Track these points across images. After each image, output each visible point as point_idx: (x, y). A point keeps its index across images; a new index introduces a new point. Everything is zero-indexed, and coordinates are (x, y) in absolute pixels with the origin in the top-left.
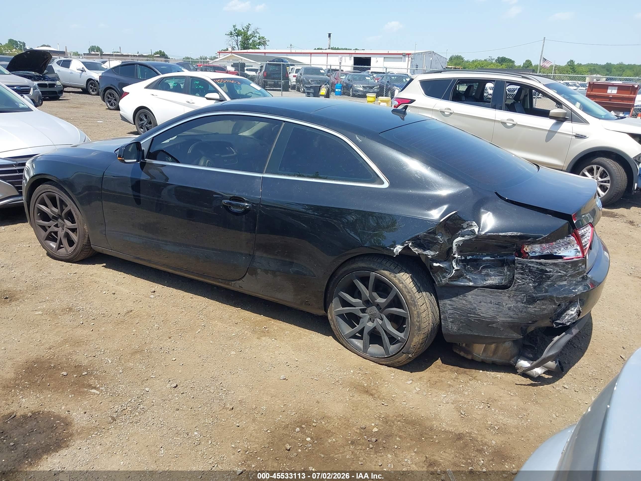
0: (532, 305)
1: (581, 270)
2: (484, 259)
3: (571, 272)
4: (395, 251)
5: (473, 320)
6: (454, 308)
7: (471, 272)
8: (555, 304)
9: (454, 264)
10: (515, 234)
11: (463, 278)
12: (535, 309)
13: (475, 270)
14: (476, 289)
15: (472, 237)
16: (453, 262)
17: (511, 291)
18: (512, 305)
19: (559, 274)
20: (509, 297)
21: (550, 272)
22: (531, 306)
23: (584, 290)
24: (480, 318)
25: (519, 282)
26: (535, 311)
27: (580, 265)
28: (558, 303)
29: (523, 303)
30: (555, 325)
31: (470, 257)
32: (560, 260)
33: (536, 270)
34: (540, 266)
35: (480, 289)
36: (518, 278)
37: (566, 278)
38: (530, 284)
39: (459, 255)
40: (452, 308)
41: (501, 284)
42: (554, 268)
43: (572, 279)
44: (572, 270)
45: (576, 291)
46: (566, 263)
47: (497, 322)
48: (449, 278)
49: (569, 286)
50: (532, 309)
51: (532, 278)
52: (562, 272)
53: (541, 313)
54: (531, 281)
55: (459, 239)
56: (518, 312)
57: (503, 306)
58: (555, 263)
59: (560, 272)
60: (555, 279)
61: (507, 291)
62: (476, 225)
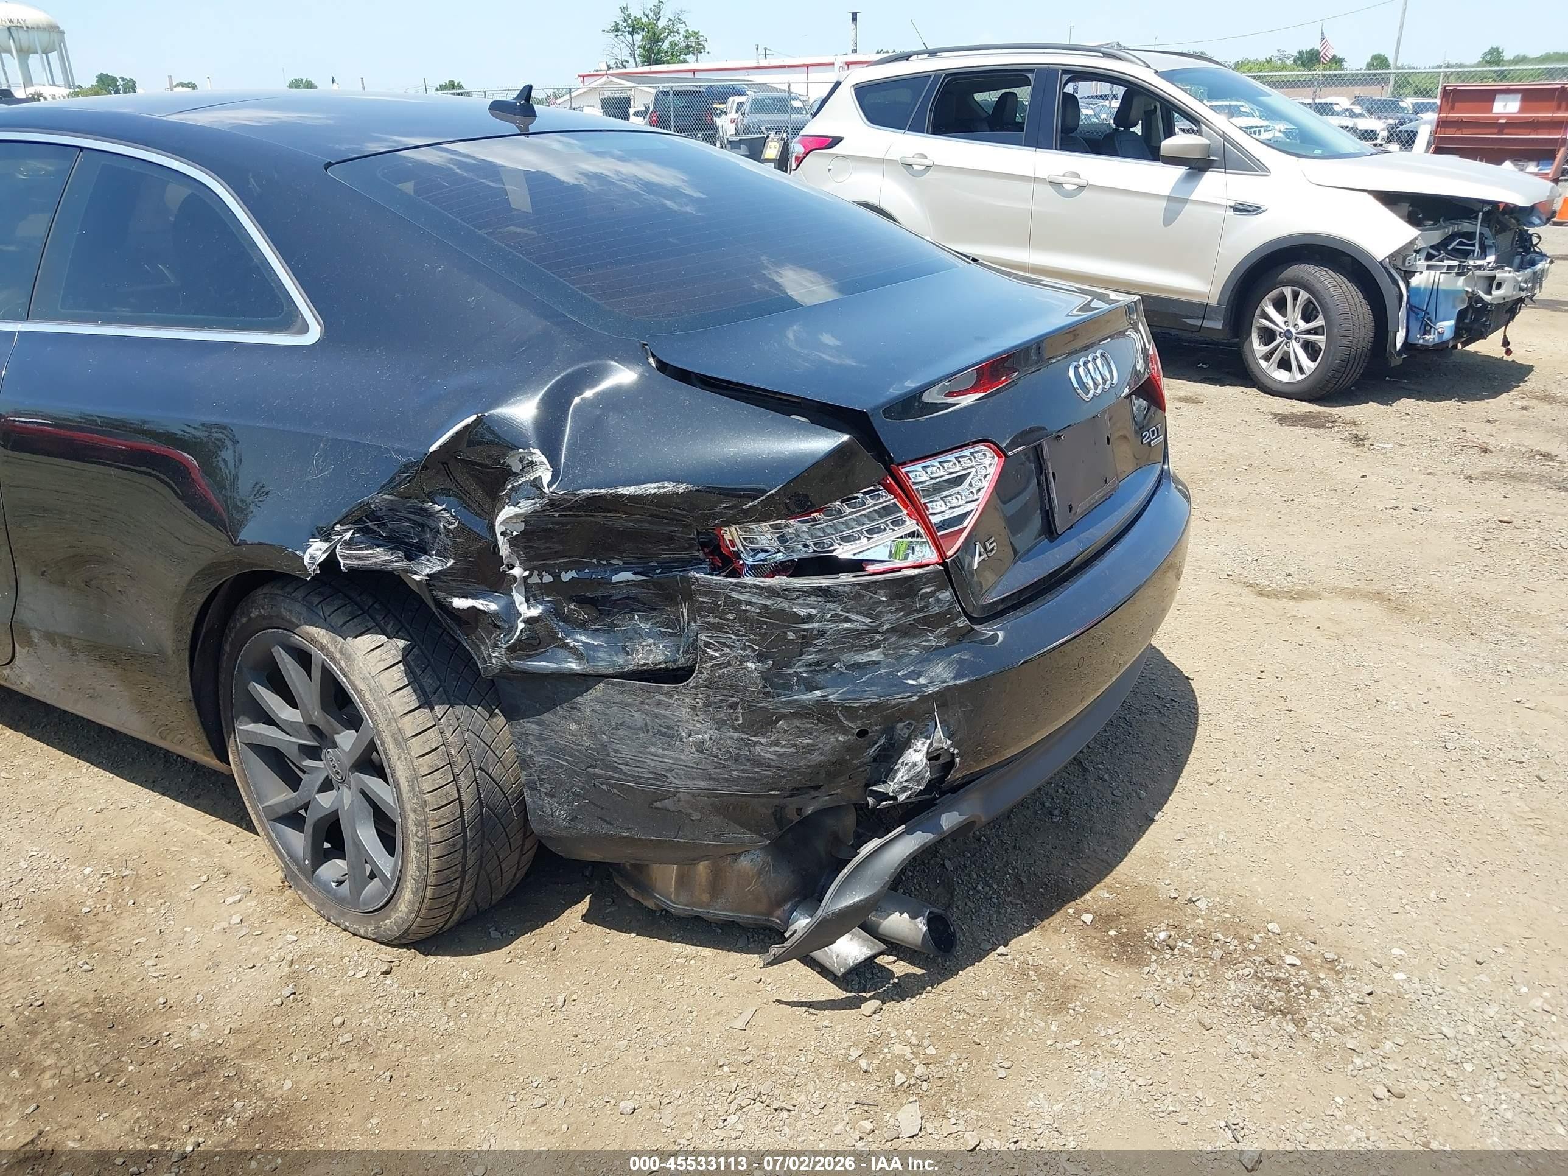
0: (764, 735)
1: (936, 610)
2: (616, 578)
3: (890, 618)
4: (307, 561)
5: (605, 787)
6: (552, 749)
7: (581, 626)
8: (845, 730)
9: (519, 598)
10: (669, 487)
11: (558, 647)
12: (777, 749)
13: (594, 620)
14: (602, 684)
15: (537, 504)
16: (514, 594)
17: (695, 687)
18: (707, 737)
19: (846, 625)
20: (694, 708)
21: (809, 618)
22: (763, 741)
23: (955, 678)
24: (622, 780)
25: (713, 658)
26: (780, 755)
27: (928, 590)
28: (855, 726)
29: (735, 729)
30: (871, 800)
31: (572, 574)
32: (846, 578)
33: (759, 614)
34: (769, 598)
35: (613, 684)
36: (707, 645)
37: (878, 637)
38: (749, 665)
39: (525, 570)
40: (544, 749)
41: (675, 661)
42: (823, 604)
43: (904, 641)
44: (897, 611)
45: (922, 681)
46: (866, 586)
47: (675, 793)
48: (507, 649)
49: (889, 665)
50: (765, 748)
51: (749, 640)
52: (854, 617)
53: (803, 762)
54: (749, 653)
55: (508, 512)
56: (725, 760)
57: (681, 740)
58: (820, 589)
59: (847, 620)
60: (834, 644)
61: (685, 687)
62: (542, 463)
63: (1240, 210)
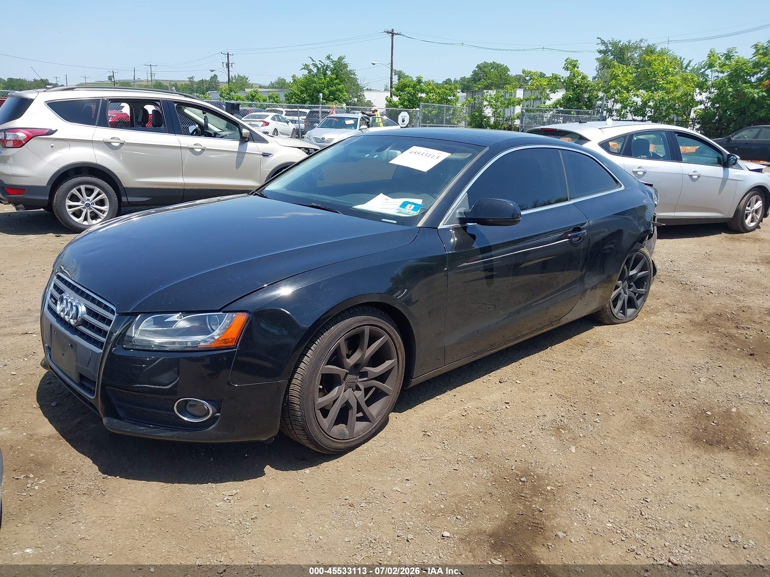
63: (265, 155)
